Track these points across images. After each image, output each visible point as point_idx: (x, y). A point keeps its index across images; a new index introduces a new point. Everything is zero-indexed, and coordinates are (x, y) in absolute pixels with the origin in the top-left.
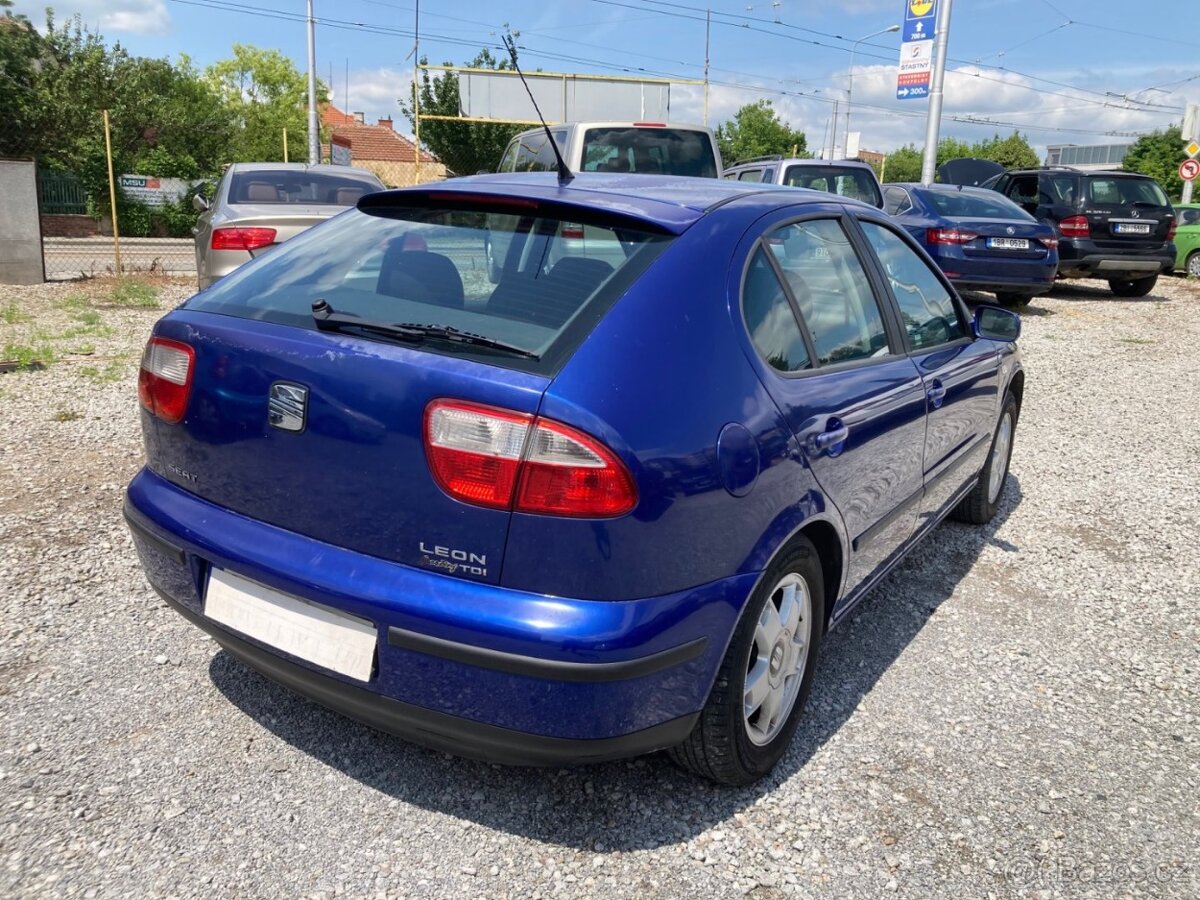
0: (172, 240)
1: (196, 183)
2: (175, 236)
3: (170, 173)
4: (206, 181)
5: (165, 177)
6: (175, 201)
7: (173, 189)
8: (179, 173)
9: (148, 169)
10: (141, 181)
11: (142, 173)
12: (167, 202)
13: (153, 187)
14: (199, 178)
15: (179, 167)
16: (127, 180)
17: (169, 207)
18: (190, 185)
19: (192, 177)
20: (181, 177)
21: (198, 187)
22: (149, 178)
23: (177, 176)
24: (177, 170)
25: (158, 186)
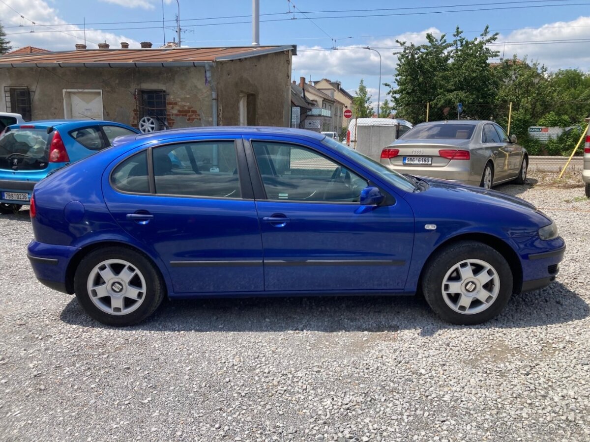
0: (550, 157)
1: (567, 129)
2: (552, 155)
3: (554, 124)
4: (573, 127)
5: (551, 126)
6: (555, 138)
7: (555, 132)
8: (559, 124)
9: (543, 123)
10: (539, 129)
11: (540, 125)
12: (550, 138)
13: (545, 131)
14: (569, 126)
15: (560, 121)
16: (532, 129)
17: (551, 141)
18: (564, 130)
19: (565, 126)
20: (560, 126)
21: (568, 131)
22: (543, 127)
23: (558, 126)
24: (558, 123)
25: (547, 131)
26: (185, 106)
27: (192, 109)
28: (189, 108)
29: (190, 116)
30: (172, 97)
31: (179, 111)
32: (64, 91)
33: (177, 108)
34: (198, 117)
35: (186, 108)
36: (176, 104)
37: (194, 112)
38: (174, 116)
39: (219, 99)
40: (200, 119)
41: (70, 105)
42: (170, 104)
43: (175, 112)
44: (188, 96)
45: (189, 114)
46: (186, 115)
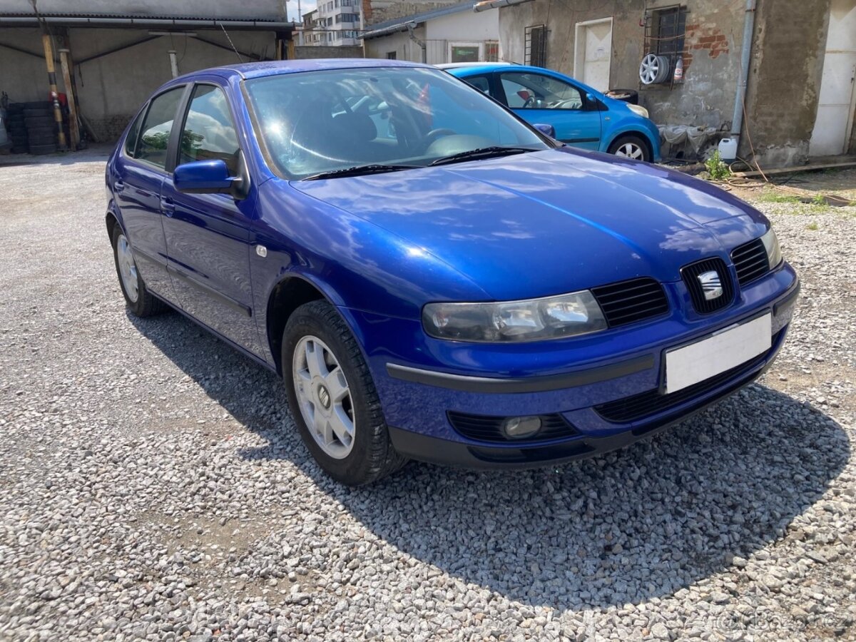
26: (710, 29)
27: (719, 34)
28: (715, 32)
29: (715, 46)
30: (693, 15)
31: (701, 40)
32: (577, 24)
33: (699, 34)
34: (726, 48)
35: (711, 33)
36: (697, 27)
37: (721, 38)
38: (693, 49)
39: (760, 9)
40: (727, 51)
41: (584, 45)
42: (691, 28)
43: (694, 42)
44: (716, 11)
45: (714, 44)
46: (708, 46)
